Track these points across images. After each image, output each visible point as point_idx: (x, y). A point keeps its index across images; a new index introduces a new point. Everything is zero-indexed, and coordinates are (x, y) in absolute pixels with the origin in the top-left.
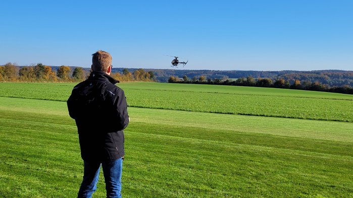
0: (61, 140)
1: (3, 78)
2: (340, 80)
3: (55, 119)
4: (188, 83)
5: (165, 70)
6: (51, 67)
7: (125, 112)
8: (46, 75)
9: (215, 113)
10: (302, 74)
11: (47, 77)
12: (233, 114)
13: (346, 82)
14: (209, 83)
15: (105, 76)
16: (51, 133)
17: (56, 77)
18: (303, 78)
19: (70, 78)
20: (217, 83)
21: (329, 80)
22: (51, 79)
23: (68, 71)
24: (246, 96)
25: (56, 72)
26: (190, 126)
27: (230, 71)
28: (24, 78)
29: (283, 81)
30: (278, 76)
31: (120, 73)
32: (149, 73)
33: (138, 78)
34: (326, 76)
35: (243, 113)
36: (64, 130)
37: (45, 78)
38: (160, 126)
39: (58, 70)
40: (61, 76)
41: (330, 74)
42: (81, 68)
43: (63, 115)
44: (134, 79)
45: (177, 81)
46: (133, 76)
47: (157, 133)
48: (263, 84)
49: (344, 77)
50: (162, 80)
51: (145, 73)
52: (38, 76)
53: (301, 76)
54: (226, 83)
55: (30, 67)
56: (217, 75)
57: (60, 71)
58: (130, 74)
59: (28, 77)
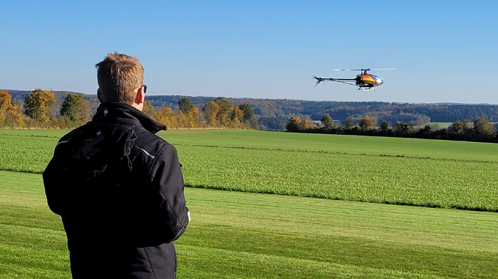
0: (30, 264)
3: (18, 216)
4: (334, 131)
5: (279, 102)
6: (11, 92)
7: (179, 200)
9: (398, 204)
11: (1, 116)
12: (439, 207)
14: (383, 132)
15: (131, 113)
16: (7, 247)
17: (22, 118)
19: (54, 118)
20: (402, 132)
22: (9, 122)
23: (49, 103)
24: (473, 165)
25: (22, 103)
26: (337, 234)
27: (434, 106)
31: (173, 108)
32: (241, 108)
33: (214, 121)
35: (462, 205)
36: (37, 242)
38: (264, 234)
39: (27, 101)
40: (34, 115)
42: (80, 95)
43: (37, 204)
44: (205, 122)
45: (307, 126)
46: (202, 114)
47: (257, 251)
50: (272, 125)
51: (232, 109)
54: (425, 134)
56: (402, 113)
57: (31, 103)
58: (197, 110)
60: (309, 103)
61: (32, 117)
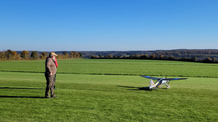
2: (186, 54)
8: (13, 56)
10: (166, 52)
11: (14, 58)
13: (189, 55)
14: (114, 58)
17: (20, 58)
18: (167, 54)
19: (29, 58)
20: (118, 58)
21: (180, 54)
22: (17, 59)
23: (28, 54)
25: (20, 54)
27: (127, 51)
29: (154, 56)
30: (153, 53)
31: (61, 54)
32: (79, 54)
33: (72, 57)
34: (179, 53)
37: (13, 58)
40: (24, 57)
41: (180, 51)
42: (36, 52)
45: (96, 57)
46: (69, 56)
48: (144, 58)
49: (187, 53)
51: (77, 54)
52: (8, 57)
53: (165, 53)
55: (2, 52)
56: (120, 53)
57: (22, 54)
58: (68, 54)
59: (1, 58)
60: (97, 52)
61: (23, 58)
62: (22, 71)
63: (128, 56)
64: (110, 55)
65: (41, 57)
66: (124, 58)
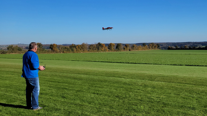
1: (80, 51)
4: (178, 49)
11: (103, 49)
14: (190, 49)
17: (108, 49)
19: (115, 49)
20: (194, 49)
22: (105, 50)
23: (114, 46)
25: (107, 46)
27: (202, 42)
28: (91, 50)
31: (141, 46)
32: (157, 45)
33: (151, 48)
40: (110, 49)
42: (120, 44)
44: (149, 48)
45: (173, 48)
51: (155, 45)
52: (98, 49)
55: (94, 45)
56: (195, 44)
57: (109, 46)
58: (147, 46)
59: (93, 50)
60: (174, 43)
62: (110, 61)
63: (204, 46)
64: (186, 45)
65: (124, 49)
66: (200, 49)
